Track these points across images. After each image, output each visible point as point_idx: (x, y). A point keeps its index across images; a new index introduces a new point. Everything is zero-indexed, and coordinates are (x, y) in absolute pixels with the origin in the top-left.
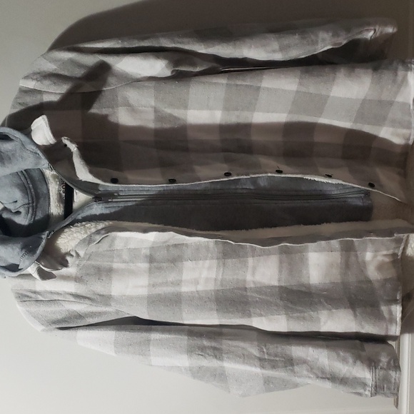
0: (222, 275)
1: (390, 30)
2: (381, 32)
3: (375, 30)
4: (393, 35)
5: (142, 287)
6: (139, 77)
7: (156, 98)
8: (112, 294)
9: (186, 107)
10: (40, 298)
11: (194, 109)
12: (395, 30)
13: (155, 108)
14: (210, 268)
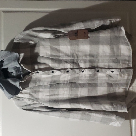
0: (71, 93)
1: (118, 20)
2: (115, 21)
3: (113, 20)
4: (119, 21)
5: (48, 96)
6: (45, 38)
7: (50, 43)
8: (39, 98)
9: (59, 45)
10: (19, 99)
11: (62, 46)
12: (120, 20)
13: (50, 46)
14: (67, 91)
